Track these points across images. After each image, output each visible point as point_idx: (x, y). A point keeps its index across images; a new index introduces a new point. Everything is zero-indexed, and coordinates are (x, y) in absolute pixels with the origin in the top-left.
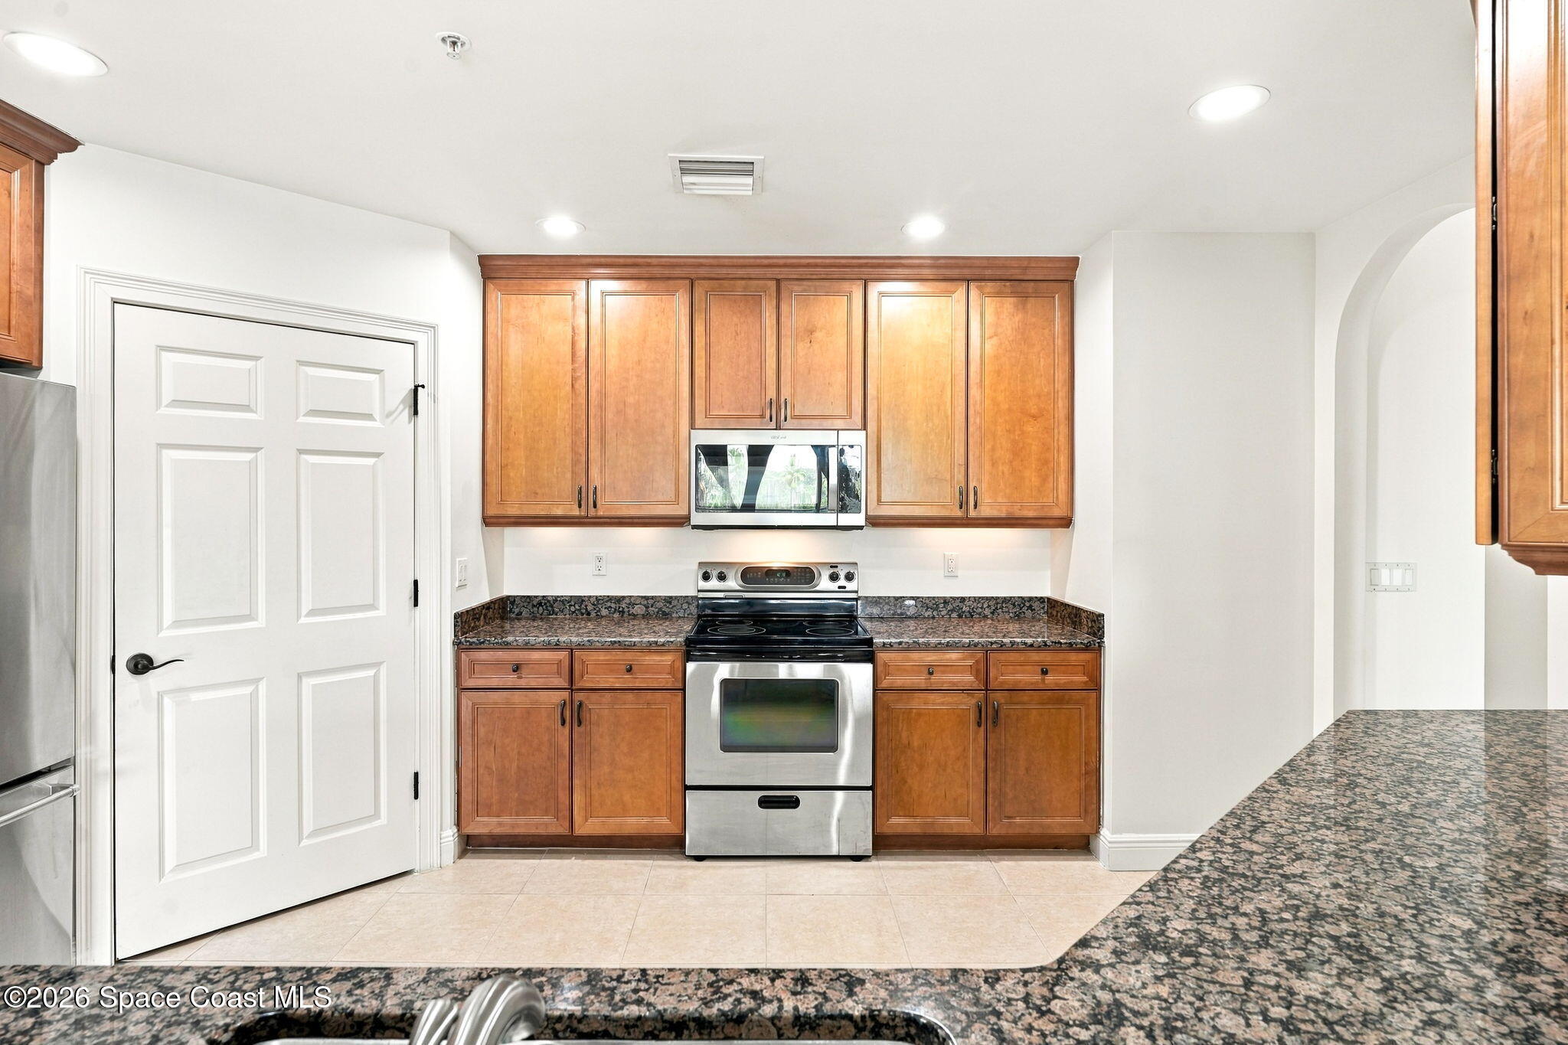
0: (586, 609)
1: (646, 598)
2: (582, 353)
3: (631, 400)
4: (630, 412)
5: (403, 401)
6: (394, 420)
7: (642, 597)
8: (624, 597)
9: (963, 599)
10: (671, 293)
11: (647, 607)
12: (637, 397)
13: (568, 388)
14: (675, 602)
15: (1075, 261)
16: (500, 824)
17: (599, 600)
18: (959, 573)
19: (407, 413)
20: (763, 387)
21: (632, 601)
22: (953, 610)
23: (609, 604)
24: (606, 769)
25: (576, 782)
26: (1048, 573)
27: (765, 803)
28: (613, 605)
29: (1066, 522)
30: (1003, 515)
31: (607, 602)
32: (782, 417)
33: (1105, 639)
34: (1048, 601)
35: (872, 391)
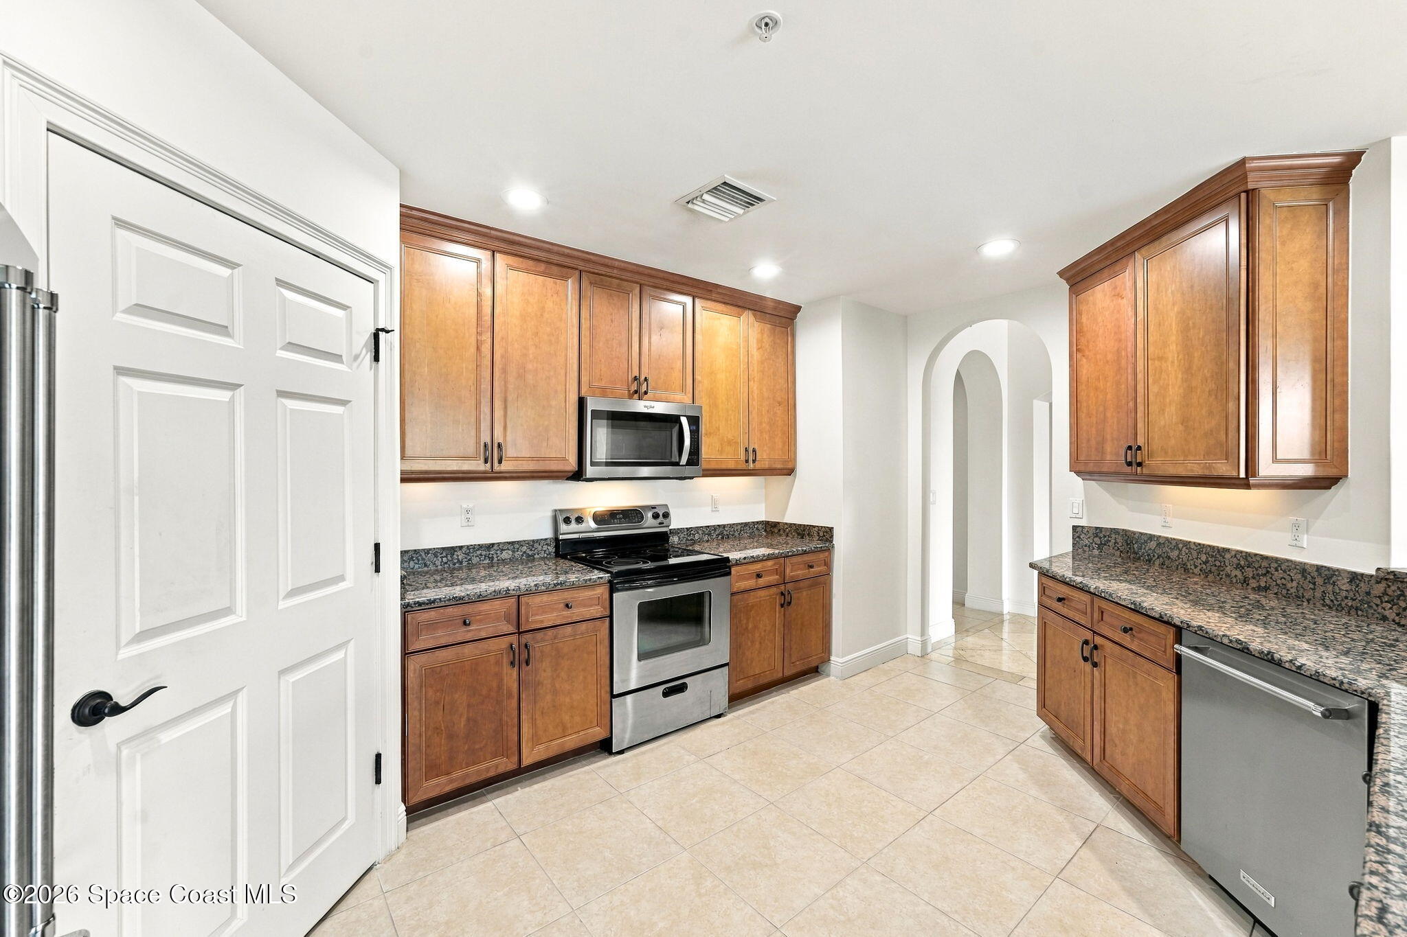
0: (458, 559)
1: (512, 543)
2: (488, 318)
3: (530, 366)
4: (529, 377)
5: (365, 345)
6: (359, 365)
7: (509, 543)
8: (493, 545)
9: (724, 526)
10: (564, 278)
11: (513, 552)
12: (535, 365)
13: (473, 350)
14: (536, 545)
15: (798, 308)
16: (451, 781)
17: (471, 549)
18: (720, 508)
19: (369, 356)
20: (629, 367)
21: (502, 546)
22: (718, 535)
23: (479, 552)
24: (549, 697)
25: (523, 717)
26: (764, 505)
27: (666, 694)
28: (484, 553)
29: (790, 471)
30: (767, 467)
31: (478, 550)
32: (643, 391)
33: (834, 542)
34: (767, 523)
35: (698, 377)
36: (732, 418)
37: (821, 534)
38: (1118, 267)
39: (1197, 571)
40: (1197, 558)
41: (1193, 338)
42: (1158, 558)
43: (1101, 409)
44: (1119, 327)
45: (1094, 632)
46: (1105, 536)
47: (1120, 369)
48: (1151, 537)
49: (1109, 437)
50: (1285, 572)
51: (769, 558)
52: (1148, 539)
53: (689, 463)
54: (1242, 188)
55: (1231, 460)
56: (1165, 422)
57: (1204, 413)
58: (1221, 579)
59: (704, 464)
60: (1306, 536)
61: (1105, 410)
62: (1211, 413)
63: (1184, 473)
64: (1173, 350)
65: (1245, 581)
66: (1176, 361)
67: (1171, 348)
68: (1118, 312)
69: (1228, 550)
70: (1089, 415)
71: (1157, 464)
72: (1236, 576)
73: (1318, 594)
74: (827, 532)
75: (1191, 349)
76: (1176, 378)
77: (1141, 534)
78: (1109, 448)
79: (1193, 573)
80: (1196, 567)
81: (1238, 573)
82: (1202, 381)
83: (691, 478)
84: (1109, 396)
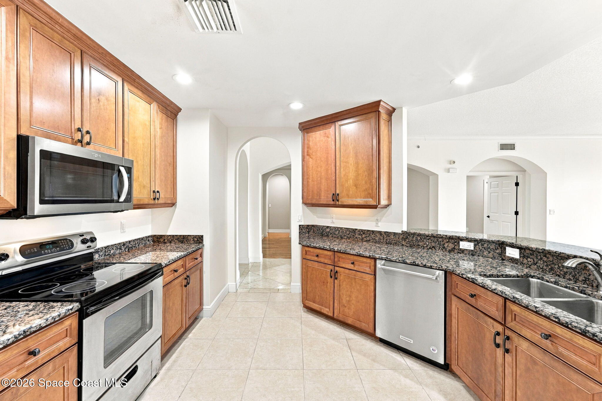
15: (180, 109)
26: (150, 226)
29: (173, 205)
30: (164, 202)
32: (85, 141)
33: (204, 243)
34: (153, 236)
35: (126, 139)
36: (146, 170)
37: (196, 239)
38: (327, 126)
39: (346, 237)
40: (345, 233)
41: (359, 156)
42: (331, 234)
43: (319, 179)
44: (328, 148)
45: (335, 266)
46: (310, 228)
47: (327, 164)
48: (328, 227)
49: (323, 190)
50: (375, 234)
51: (180, 258)
52: (327, 228)
53: (126, 201)
54: (377, 110)
55: (374, 199)
56: (348, 185)
57: (363, 183)
58: (354, 239)
59: (135, 201)
60: (380, 223)
61: (321, 179)
62: (366, 183)
63: (356, 204)
64: (351, 160)
65: (362, 239)
66: (352, 163)
67: (350, 159)
68: (327, 143)
69: (357, 229)
70: (313, 181)
71: (344, 200)
72: (359, 238)
73: (385, 240)
74: (199, 238)
75: (359, 161)
76: (353, 170)
77: (324, 226)
78: (323, 194)
79: (344, 238)
80: (345, 236)
81: (360, 236)
82: (363, 172)
83: (122, 211)
84: (323, 174)
